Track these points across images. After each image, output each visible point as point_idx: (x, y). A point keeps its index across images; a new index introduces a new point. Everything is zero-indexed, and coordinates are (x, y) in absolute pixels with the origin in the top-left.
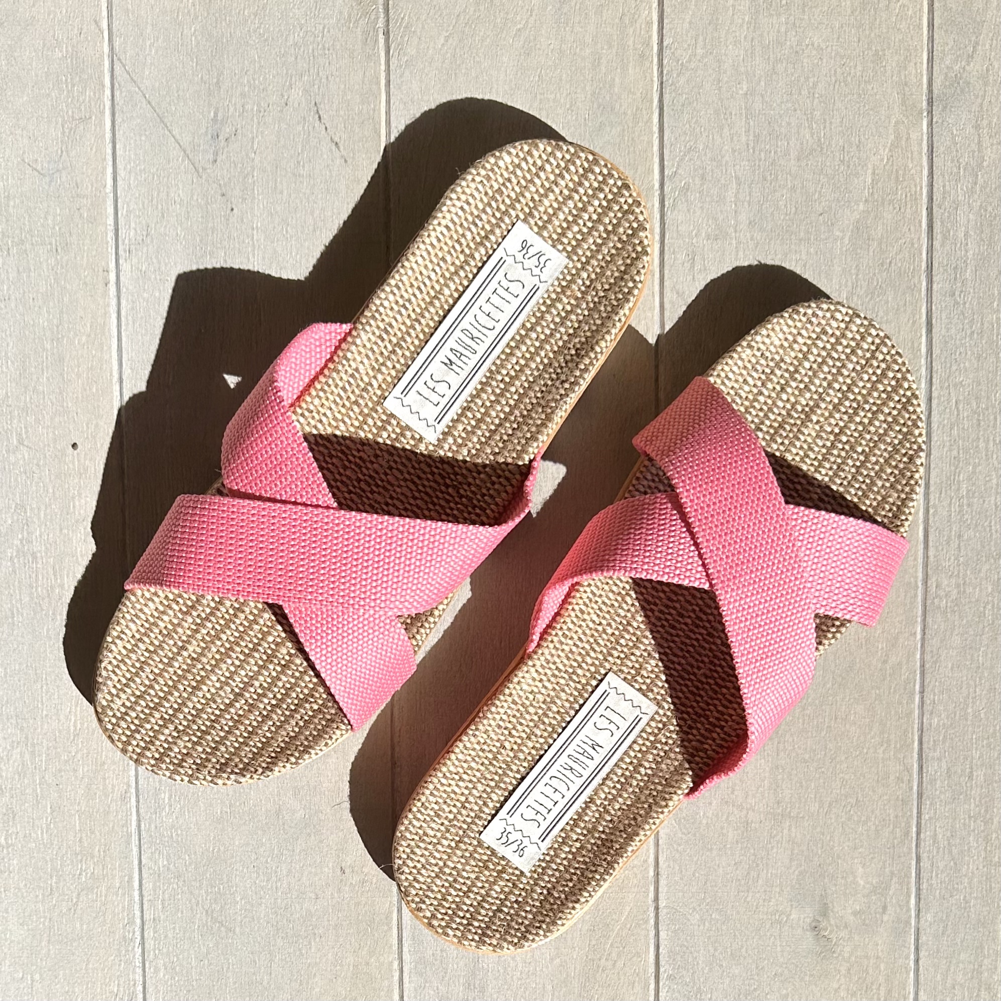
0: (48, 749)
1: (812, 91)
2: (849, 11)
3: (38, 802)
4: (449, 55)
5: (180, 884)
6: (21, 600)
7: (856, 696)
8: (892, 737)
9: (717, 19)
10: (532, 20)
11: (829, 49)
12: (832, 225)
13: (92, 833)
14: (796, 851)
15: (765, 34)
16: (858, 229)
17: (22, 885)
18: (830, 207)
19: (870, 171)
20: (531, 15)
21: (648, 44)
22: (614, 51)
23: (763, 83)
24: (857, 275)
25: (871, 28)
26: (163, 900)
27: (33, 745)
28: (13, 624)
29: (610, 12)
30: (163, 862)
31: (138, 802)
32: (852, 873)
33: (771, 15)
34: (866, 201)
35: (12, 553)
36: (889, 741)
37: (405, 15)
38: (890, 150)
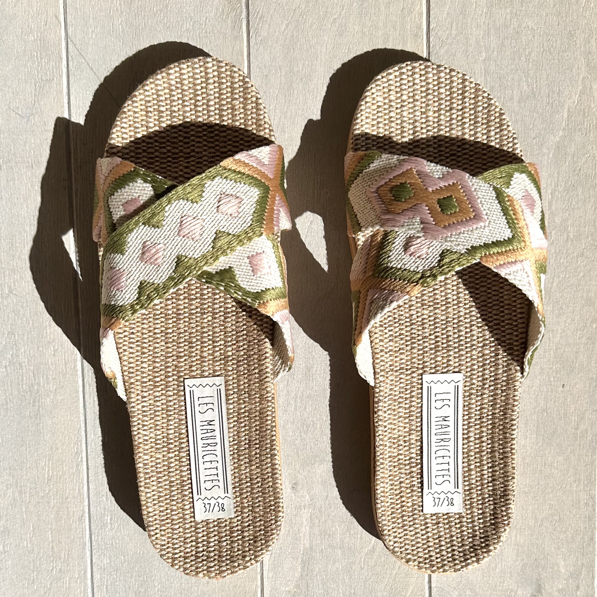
0: (31, 489)
1: (528, 58)
2: (552, 5)
3: (24, 524)
4: (289, 36)
5: (118, 575)
6: (12, 393)
7: (558, 451)
8: (582, 477)
9: (466, 11)
10: (343, 13)
11: (539, 31)
12: (541, 145)
13: (60, 543)
14: (520, 551)
15: (497, 20)
16: (558, 148)
17: (14, 577)
18: (540, 134)
19: (566, 110)
20: (343, 9)
21: (420, 27)
22: (398, 32)
23: (495, 53)
24: (558, 178)
25: (566, 16)
26: (107, 586)
27: (21, 487)
28: (7, 409)
29: (395, 6)
30: (106, 561)
31: (90, 522)
32: (557, 564)
33: (501, 8)
34: (564, 129)
35: (6, 363)
36: (579, 480)
37: (259, 10)
38: (579, 96)
